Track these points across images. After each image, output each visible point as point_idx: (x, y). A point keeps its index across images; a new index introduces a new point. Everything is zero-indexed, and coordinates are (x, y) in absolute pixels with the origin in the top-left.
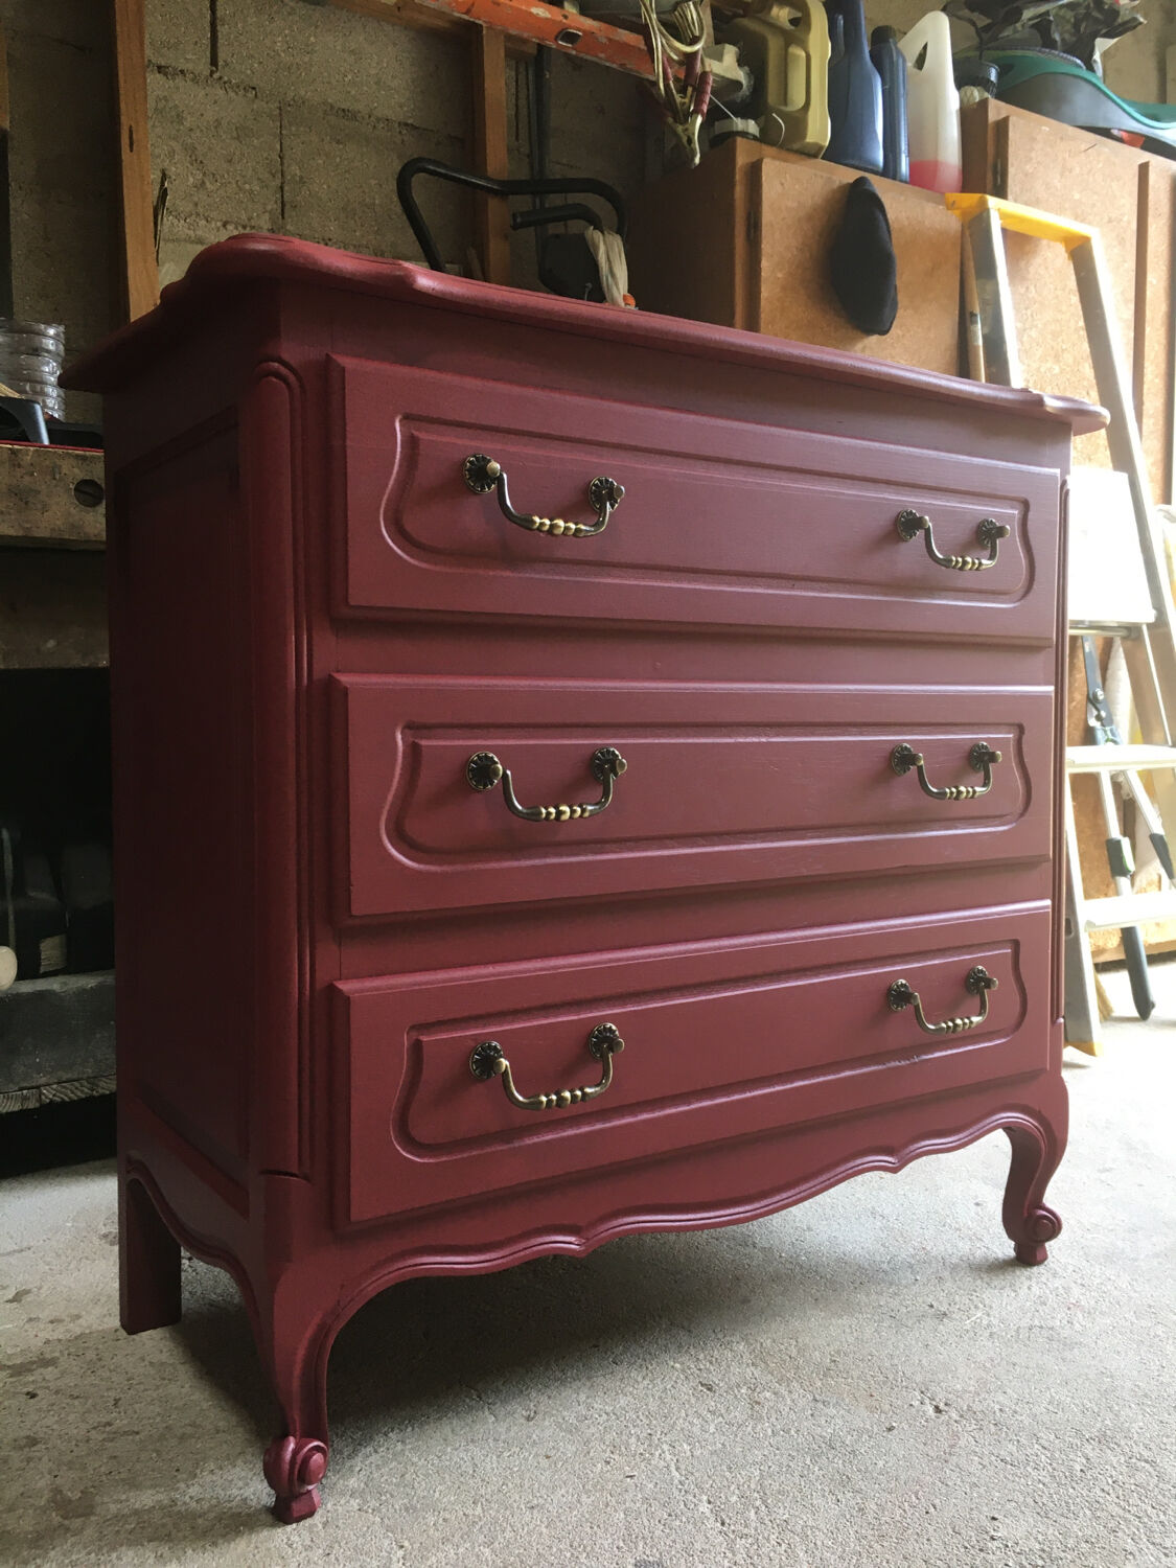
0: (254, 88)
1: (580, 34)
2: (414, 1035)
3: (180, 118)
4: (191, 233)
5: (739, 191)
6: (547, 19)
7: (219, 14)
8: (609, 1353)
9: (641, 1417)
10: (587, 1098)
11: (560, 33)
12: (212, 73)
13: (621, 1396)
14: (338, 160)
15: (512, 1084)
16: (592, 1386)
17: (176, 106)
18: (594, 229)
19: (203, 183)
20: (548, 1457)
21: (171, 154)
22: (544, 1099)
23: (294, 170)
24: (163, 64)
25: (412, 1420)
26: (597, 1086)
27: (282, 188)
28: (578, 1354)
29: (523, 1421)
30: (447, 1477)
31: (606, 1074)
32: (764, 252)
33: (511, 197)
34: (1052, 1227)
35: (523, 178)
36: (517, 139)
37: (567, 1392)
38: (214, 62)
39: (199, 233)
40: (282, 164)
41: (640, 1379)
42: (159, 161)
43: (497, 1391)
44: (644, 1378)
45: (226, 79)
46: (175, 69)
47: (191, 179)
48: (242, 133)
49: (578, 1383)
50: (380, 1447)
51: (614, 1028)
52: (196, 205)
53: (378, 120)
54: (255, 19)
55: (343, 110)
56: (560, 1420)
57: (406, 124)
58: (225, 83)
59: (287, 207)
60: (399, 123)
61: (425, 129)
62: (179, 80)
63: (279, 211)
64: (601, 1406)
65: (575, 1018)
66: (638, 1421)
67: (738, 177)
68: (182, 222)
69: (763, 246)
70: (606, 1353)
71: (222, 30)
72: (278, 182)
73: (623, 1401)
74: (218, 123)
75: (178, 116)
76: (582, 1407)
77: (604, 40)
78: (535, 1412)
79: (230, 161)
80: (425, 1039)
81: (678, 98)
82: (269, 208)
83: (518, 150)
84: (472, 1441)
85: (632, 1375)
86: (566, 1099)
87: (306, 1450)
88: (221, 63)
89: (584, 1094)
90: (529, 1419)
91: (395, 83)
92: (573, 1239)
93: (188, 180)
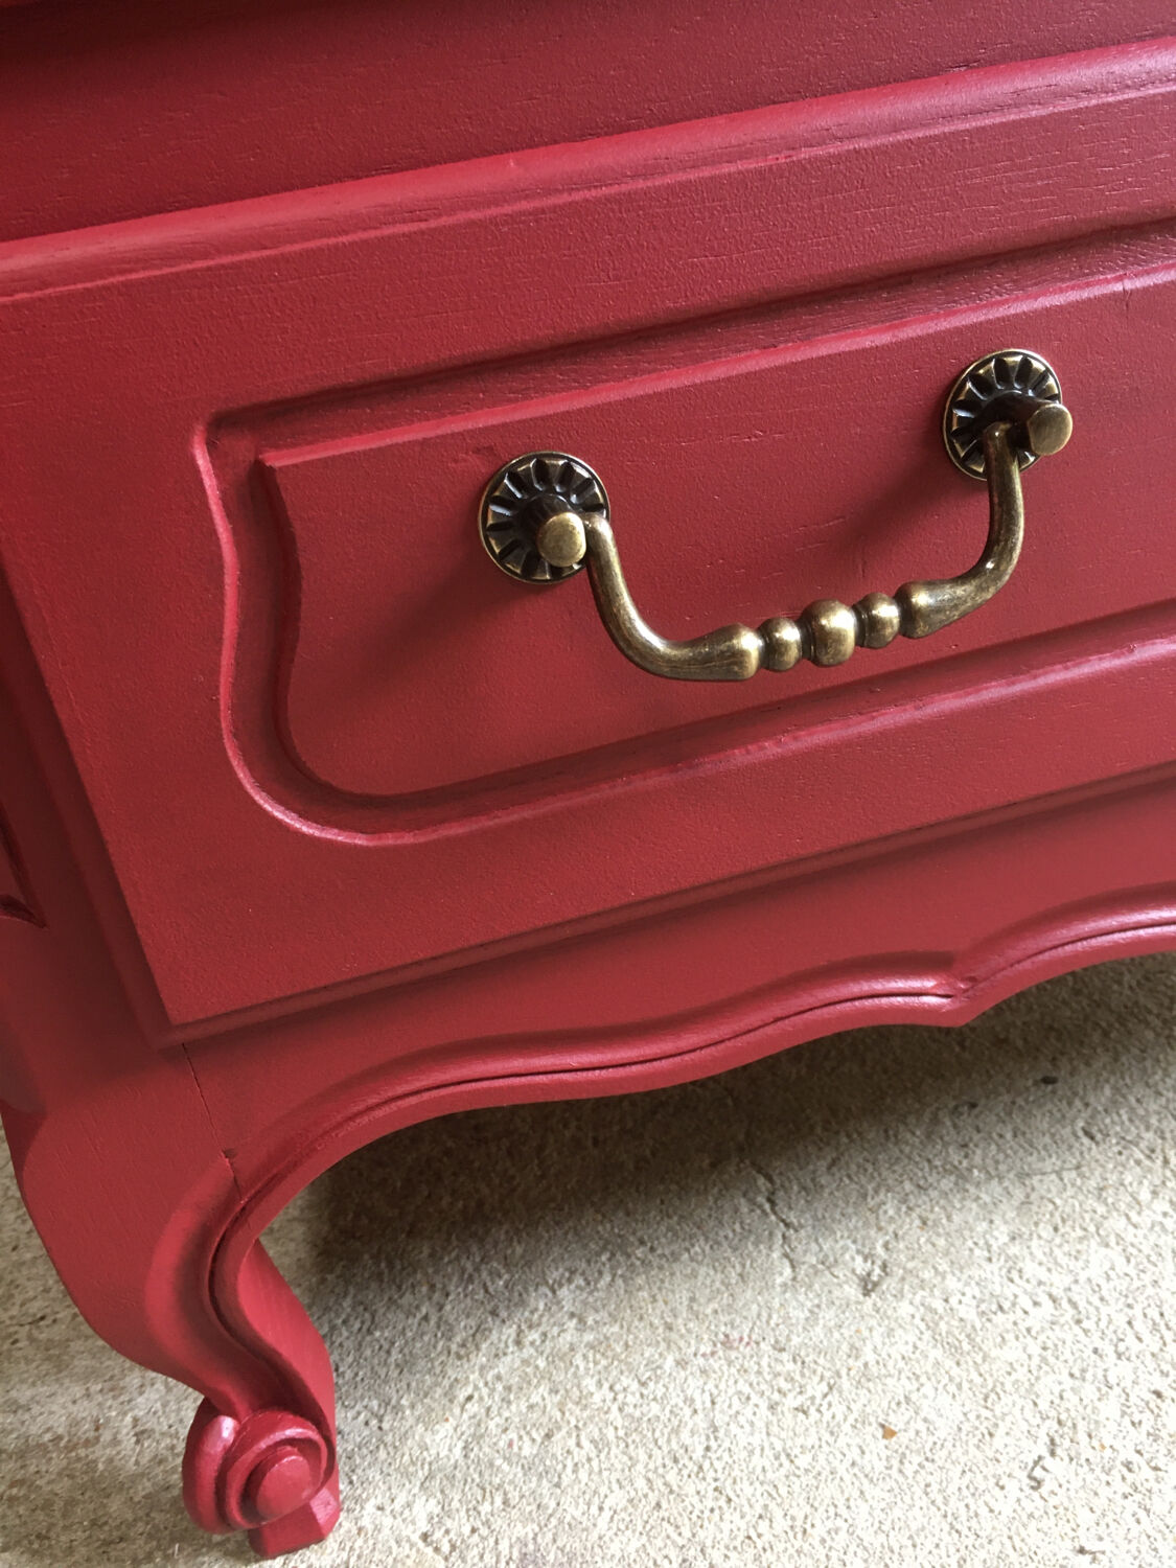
2: (242, 448)
8: (1078, 1103)
9: (1139, 1325)
10: (922, 629)
13: (1094, 1243)
15: (626, 599)
16: (1027, 1202)
20: (888, 1433)
22: (750, 643)
25: (618, 1248)
26: (962, 579)
28: (1007, 1098)
29: (852, 1291)
30: (643, 1457)
31: (996, 541)
37: (965, 1213)
41: (1145, 1195)
43: (812, 1190)
44: (1155, 1193)
49: (995, 1187)
50: (530, 1327)
51: (1039, 364)
56: (938, 1305)
64: (1043, 1274)
65: (884, 339)
66: (1131, 1340)
70: (1070, 1104)
73: (1098, 1258)
76: (995, 1266)
78: (884, 1267)
80: (277, 460)
84: (727, 1343)
85: (1128, 1178)
86: (836, 637)
87: (263, 1445)
89: (909, 614)
90: (868, 1286)
92: (929, 983)
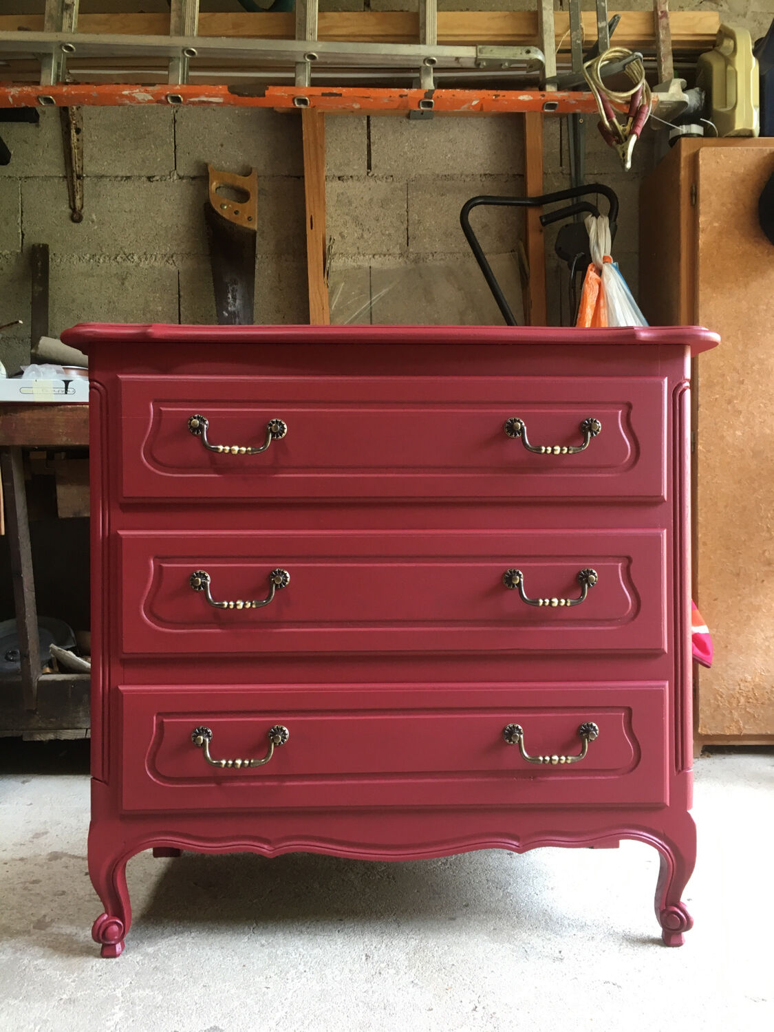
0: (392, 176)
1: (557, 103)
3: (350, 203)
4: (355, 264)
5: (684, 173)
6: (530, 101)
7: (372, 141)
11: (543, 105)
12: (368, 173)
14: (442, 205)
17: (348, 197)
18: (593, 216)
19: (362, 235)
21: (345, 224)
22: (224, 763)
23: (414, 217)
24: (341, 175)
27: (407, 229)
32: (701, 212)
33: (544, 206)
34: (686, 923)
35: (566, 189)
36: (561, 166)
38: (369, 167)
39: (359, 263)
40: (408, 215)
42: (338, 228)
45: (376, 174)
46: (347, 176)
47: (356, 235)
48: (384, 203)
52: (358, 248)
53: (467, 176)
54: (392, 137)
55: (445, 176)
57: (485, 175)
58: (375, 177)
59: (411, 238)
60: (481, 175)
61: (497, 175)
62: (350, 182)
63: (406, 242)
67: (682, 165)
68: (350, 259)
69: (700, 208)
71: (373, 148)
72: (405, 226)
74: (371, 200)
75: (349, 202)
77: (574, 102)
79: (377, 220)
81: (620, 128)
82: (400, 241)
83: (562, 172)
88: (373, 166)
89: (251, 764)
91: (478, 152)
93: (354, 235)
